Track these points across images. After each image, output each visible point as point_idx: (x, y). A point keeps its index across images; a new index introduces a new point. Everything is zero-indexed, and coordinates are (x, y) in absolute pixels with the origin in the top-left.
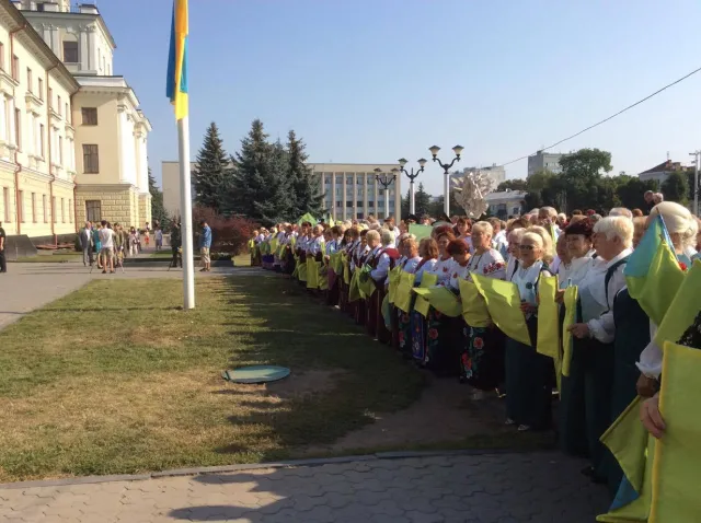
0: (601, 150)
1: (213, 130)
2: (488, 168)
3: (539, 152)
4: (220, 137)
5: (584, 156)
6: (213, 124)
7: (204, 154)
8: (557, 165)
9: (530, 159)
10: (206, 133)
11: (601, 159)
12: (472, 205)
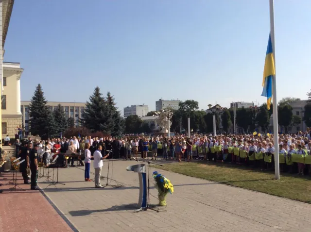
0: (195, 101)
1: (39, 88)
2: (141, 106)
3: (160, 100)
4: (42, 91)
5: (188, 102)
6: (39, 85)
7: (34, 98)
8: (178, 106)
9: (157, 102)
10: (35, 89)
11: (194, 104)
12: (164, 123)
